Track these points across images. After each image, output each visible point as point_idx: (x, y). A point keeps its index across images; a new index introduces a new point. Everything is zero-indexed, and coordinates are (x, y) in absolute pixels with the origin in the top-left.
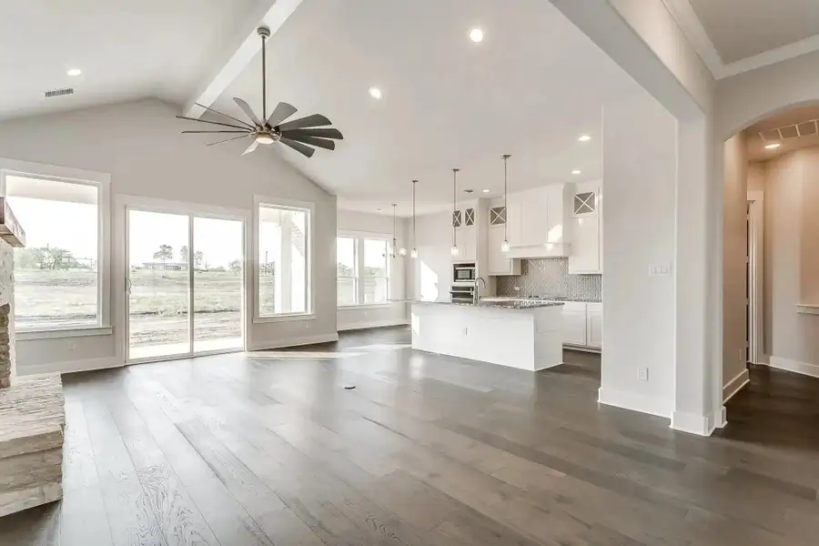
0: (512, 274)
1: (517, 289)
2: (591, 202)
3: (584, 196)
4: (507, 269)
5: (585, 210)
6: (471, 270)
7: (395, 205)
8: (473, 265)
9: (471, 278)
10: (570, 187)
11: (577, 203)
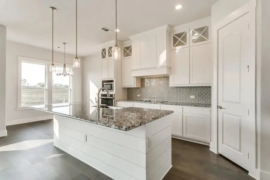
0: (135, 87)
1: (139, 95)
2: (184, 39)
3: (179, 35)
4: (132, 83)
5: (180, 44)
6: (111, 84)
7: (65, 43)
8: (112, 81)
9: (111, 89)
10: (171, 27)
11: (175, 40)
